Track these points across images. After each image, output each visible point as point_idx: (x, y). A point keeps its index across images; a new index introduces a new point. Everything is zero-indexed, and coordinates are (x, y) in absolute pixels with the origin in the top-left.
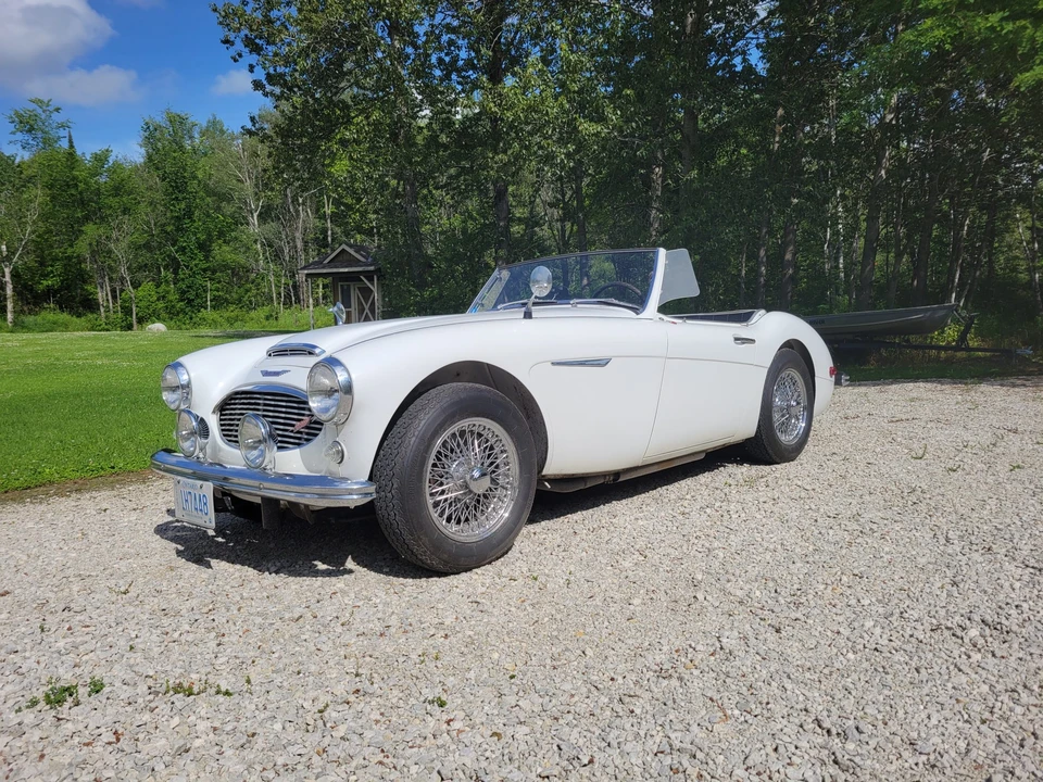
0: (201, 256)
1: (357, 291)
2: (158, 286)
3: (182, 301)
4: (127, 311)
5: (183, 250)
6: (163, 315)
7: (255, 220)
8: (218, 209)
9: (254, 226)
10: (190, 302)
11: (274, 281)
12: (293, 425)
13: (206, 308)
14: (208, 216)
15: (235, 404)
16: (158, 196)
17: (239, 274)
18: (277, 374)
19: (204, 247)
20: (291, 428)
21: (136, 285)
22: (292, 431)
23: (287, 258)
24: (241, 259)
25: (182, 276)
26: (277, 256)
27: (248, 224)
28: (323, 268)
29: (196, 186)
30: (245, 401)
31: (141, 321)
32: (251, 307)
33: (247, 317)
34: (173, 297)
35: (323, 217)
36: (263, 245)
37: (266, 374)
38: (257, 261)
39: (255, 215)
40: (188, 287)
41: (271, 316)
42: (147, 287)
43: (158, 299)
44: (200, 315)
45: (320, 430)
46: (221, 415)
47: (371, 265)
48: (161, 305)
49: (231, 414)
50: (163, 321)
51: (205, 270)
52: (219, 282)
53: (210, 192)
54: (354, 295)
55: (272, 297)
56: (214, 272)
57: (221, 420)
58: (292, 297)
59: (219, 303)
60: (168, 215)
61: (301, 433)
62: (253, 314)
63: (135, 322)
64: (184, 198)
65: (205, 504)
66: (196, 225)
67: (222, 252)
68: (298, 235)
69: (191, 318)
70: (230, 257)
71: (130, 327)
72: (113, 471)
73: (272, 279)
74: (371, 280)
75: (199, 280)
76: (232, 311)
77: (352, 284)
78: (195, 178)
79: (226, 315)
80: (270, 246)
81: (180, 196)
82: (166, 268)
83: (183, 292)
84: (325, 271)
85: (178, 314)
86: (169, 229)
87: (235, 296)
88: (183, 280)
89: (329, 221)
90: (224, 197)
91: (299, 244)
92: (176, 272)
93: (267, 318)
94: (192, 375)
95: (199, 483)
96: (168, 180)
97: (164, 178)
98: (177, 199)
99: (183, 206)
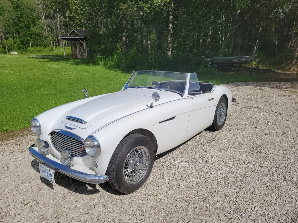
0: (27, 30)
1: (78, 44)
2: (14, 39)
3: (22, 44)
4: (4, 47)
5: (21, 28)
6: (16, 49)
7: (43, 18)
8: (31, 14)
9: (43, 20)
10: (24, 45)
11: (51, 39)
12: (78, 149)
13: (30, 47)
14: (28, 16)
15: (56, 135)
16: (11, 9)
17: (40, 35)
19: (28, 27)
21: (6, 39)
23: (55, 31)
24: (40, 31)
25: (21, 36)
26: (51, 30)
27: (41, 19)
28: (68, 36)
29: (23, 6)
31: (9, 51)
32: (45, 46)
33: (43, 50)
34: (19, 43)
35: (65, 17)
36: (46, 26)
38: (45, 32)
39: (44, 16)
40: (23, 40)
41: (51, 50)
42: (10, 40)
43: (14, 44)
44: (28, 49)
47: (83, 36)
48: (15, 45)
50: (16, 51)
51: (28, 34)
52: (33, 38)
53: (28, 8)
54: (78, 45)
55: (51, 44)
56: (31, 35)
57: (51, 137)
58: (57, 44)
59: (34, 45)
60: (15, 15)
61: (81, 151)
62: (45, 49)
63: (7, 51)
64: (19, 11)
65: (51, 176)
66: (24, 19)
67: (34, 29)
68: (58, 23)
69: (25, 50)
70: (37, 30)
71: (6, 53)
73: (50, 38)
74: (82, 41)
75: (27, 38)
76: (39, 48)
77: (77, 42)
78: (23, 3)
79: (37, 49)
80: (49, 26)
81: (18, 10)
82: (15, 33)
83: (22, 42)
84: (67, 38)
85: (21, 49)
86: (16, 20)
87: (39, 43)
88: (21, 37)
89: (67, 19)
90: (33, 10)
91: (59, 27)
92: (19, 35)
93: (50, 50)
94: (40, 122)
95: (49, 169)
96: (14, 4)
97: (12, 3)
98: (17, 11)
99: (19, 13)
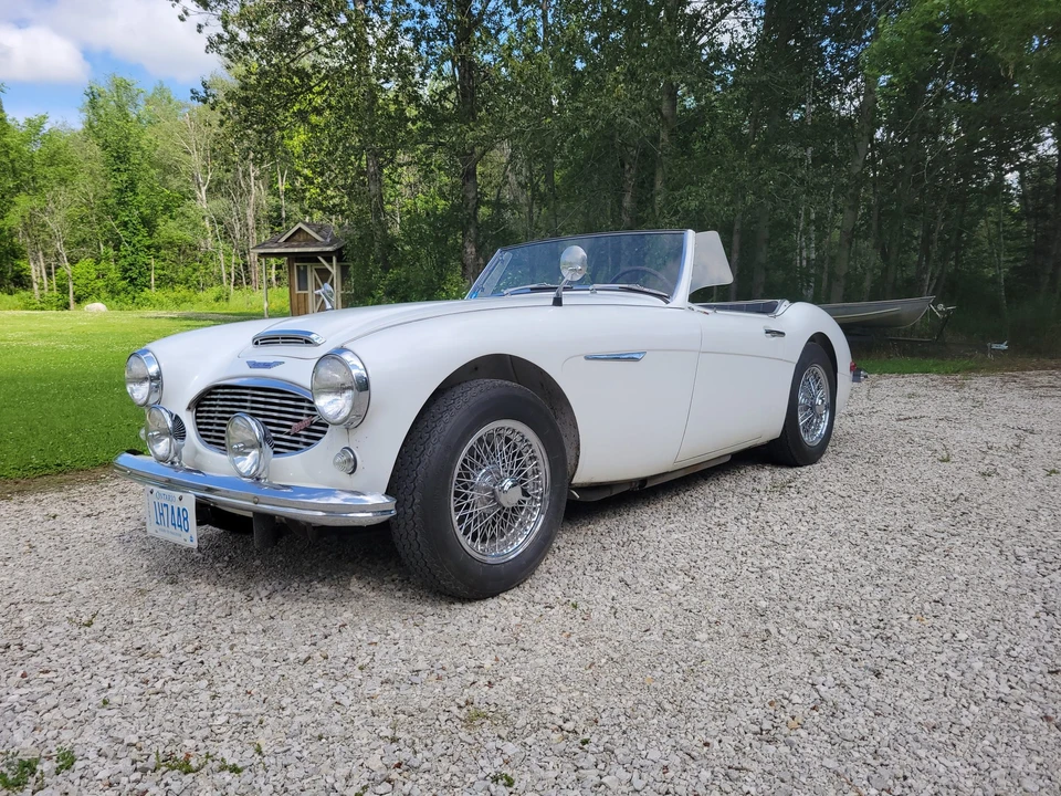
0: (144, 231)
1: (314, 272)
2: (98, 262)
3: (125, 279)
4: (63, 289)
5: (125, 224)
6: (104, 294)
7: (202, 195)
8: (163, 182)
9: (203, 204)
10: (132, 280)
11: (224, 263)
12: (289, 427)
13: (150, 288)
14: (152, 189)
15: (215, 400)
16: (98, 166)
17: (186, 251)
18: (267, 365)
19: (148, 224)
20: (287, 430)
21: (73, 261)
22: (288, 434)
23: (238, 236)
24: (188, 236)
25: (124, 253)
26: (227, 234)
27: (195, 199)
28: (279, 246)
29: (139, 156)
30: (229, 397)
31: (78, 300)
32: (199, 287)
33: (194, 298)
34: (114, 274)
35: (276, 193)
36: (212, 222)
37: (254, 365)
38: (205, 238)
39: (204, 189)
40: (130, 265)
41: (221, 297)
42: (86, 264)
43: (98, 277)
44: (143, 295)
45: (324, 433)
46: (197, 412)
47: (329, 245)
48: (100, 283)
49: (209, 412)
50: (104, 301)
51: (149, 247)
52: (164, 260)
53: (153, 164)
54: (311, 276)
55: (221, 278)
56: (158, 249)
57: (197, 418)
58: (243, 277)
59: (165, 282)
60: (109, 187)
61: (299, 436)
62: (201, 294)
63: (71, 301)
64: (126, 170)
65: (186, 519)
66: (139, 198)
67: (168, 229)
68: (250, 212)
69: (134, 298)
70: (177, 234)
71: (67, 306)
72: (60, 469)
73: (221, 257)
74: (329, 260)
75: (142, 258)
76: (181, 291)
77: (308, 265)
78: (138, 148)
79: (174, 295)
80: (220, 223)
81: (122, 167)
82: (106, 243)
83: (125, 270)
84: (276, 251)
85: (118, 294)
86: (110, 202)
87: (182, 276)
88: (125, 257)
89: (283, 197)
90: (169, 170)
91: (251, 222)
92: (116, 248)
93: (217, 300)
94: (162, 364)
95: (177, 494)
96: (109, 149)
97: (105, 147)
98: (118, 170)
99: (125, 177)
